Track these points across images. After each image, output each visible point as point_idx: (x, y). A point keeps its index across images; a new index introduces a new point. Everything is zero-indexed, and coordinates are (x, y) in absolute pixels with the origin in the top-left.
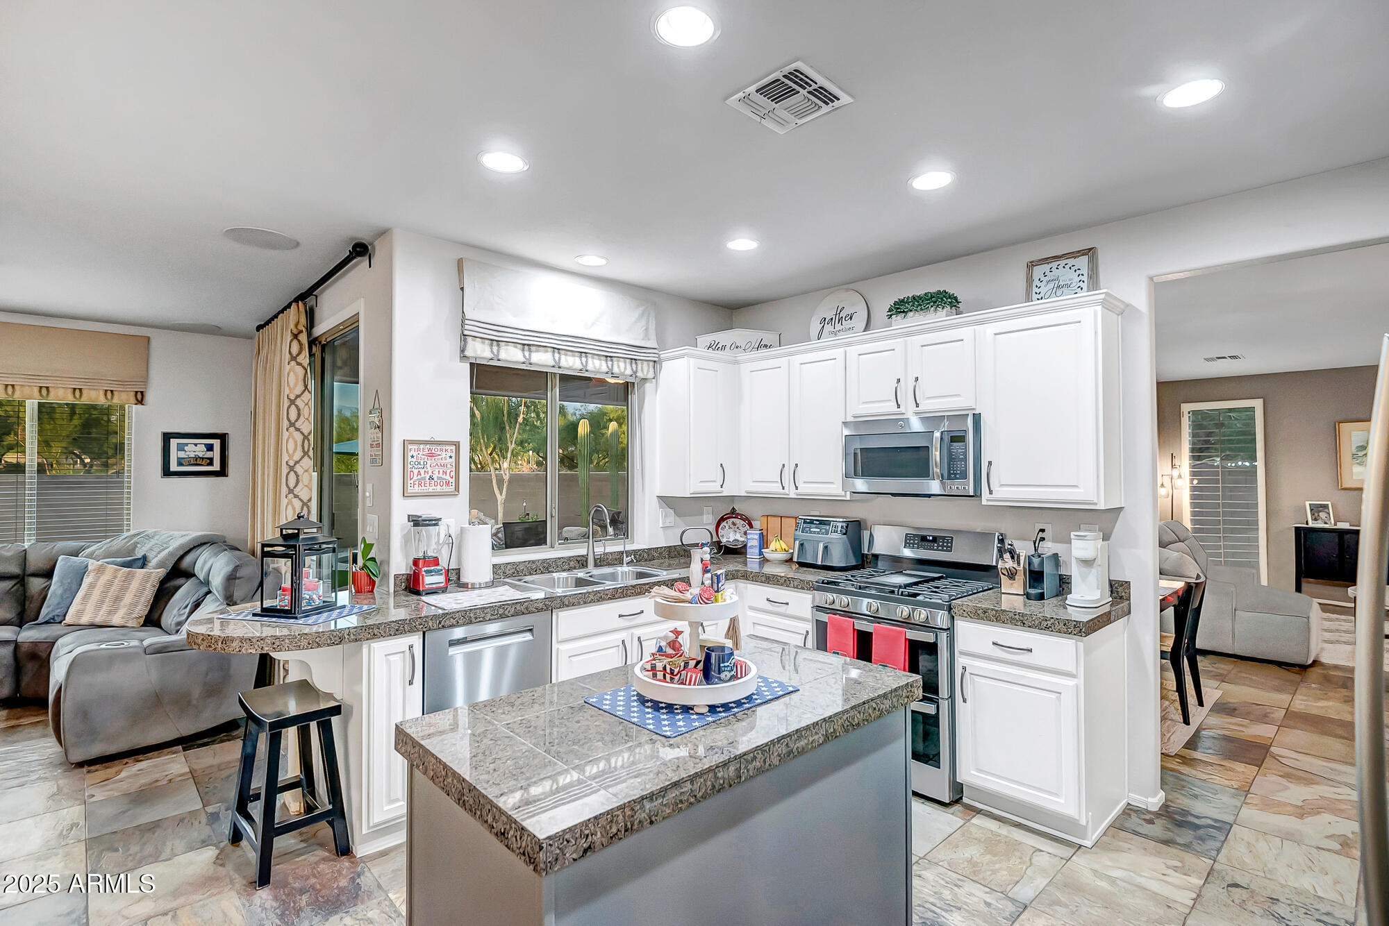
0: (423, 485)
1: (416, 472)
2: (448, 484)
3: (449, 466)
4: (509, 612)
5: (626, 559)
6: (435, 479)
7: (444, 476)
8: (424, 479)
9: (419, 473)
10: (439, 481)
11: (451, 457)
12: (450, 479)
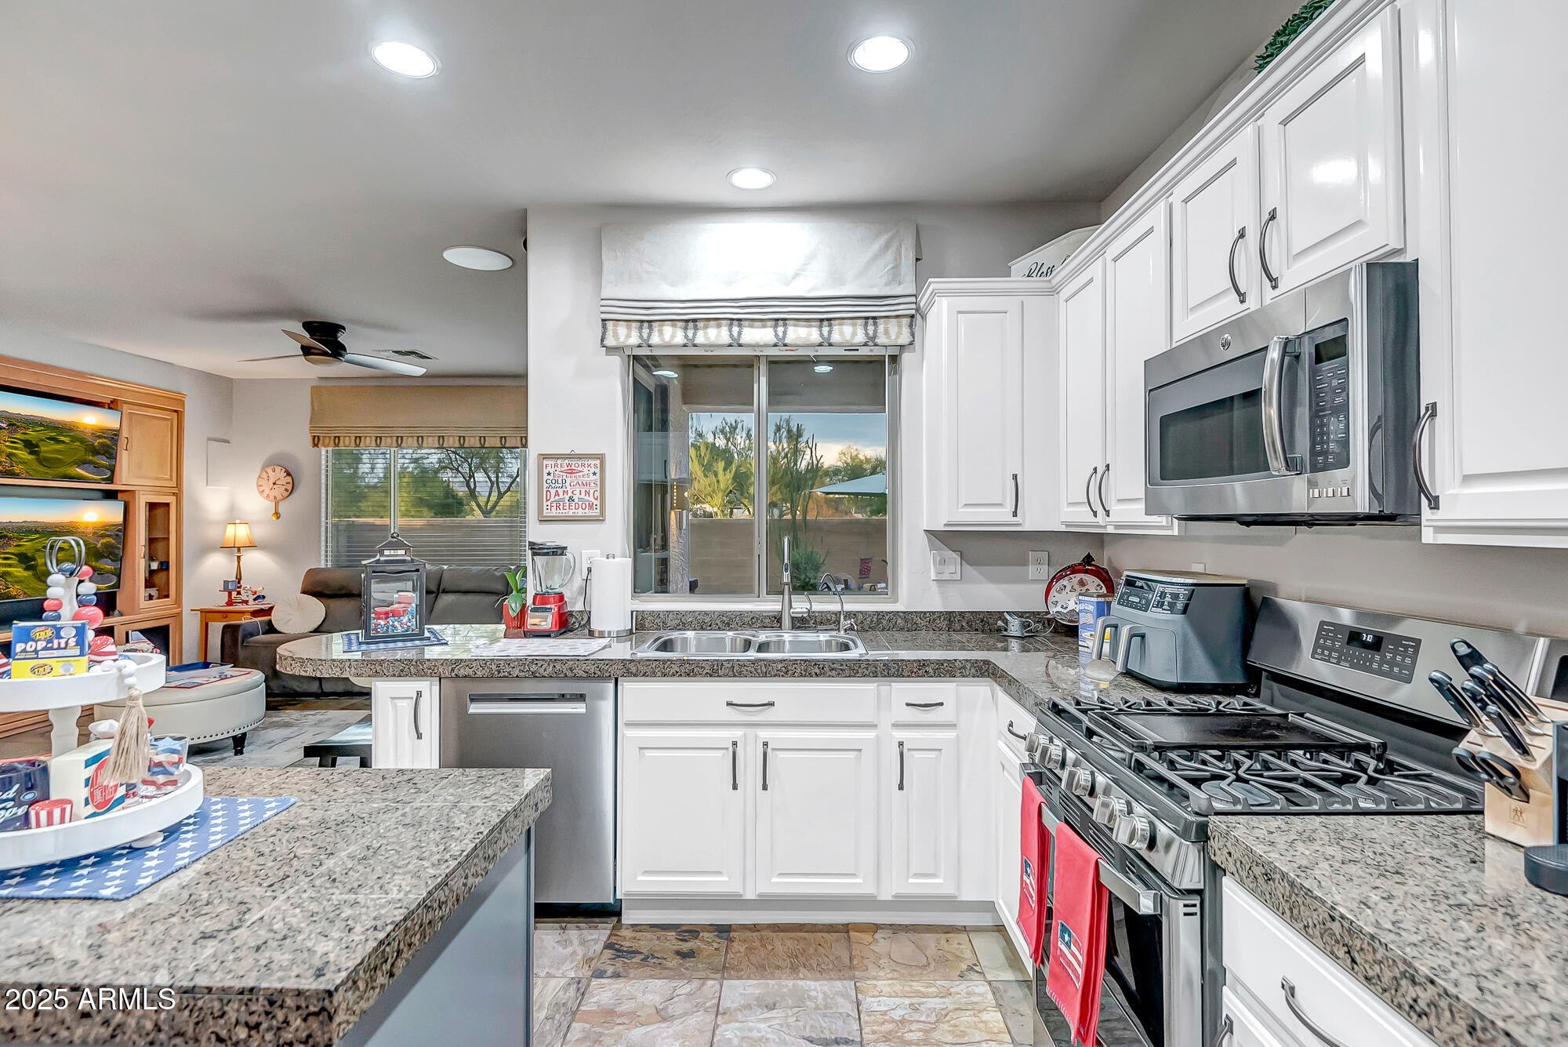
0: (561, 507)
1: (553, 491)
2: (591, 506)
3: (592, 485)
4: (545, 670)
5: (845, 623)
6: (576, 501)
7: (587, 498)
8: (563, 500)
9: (557, 494)
10: (580, 503)
11: (595, 474)
12: (594, 501)
